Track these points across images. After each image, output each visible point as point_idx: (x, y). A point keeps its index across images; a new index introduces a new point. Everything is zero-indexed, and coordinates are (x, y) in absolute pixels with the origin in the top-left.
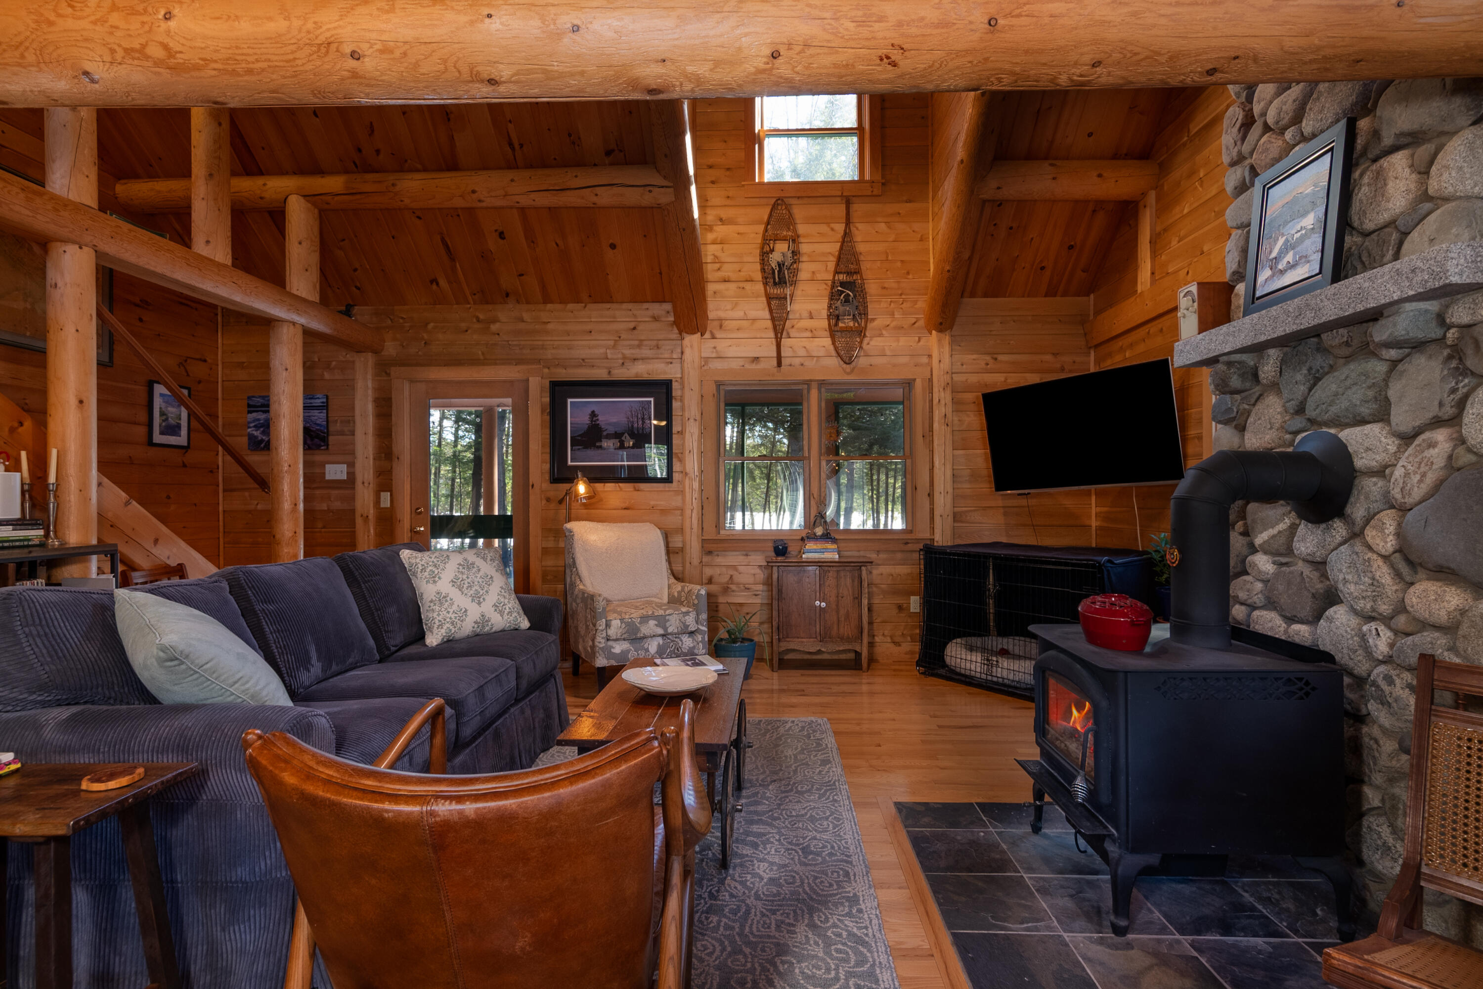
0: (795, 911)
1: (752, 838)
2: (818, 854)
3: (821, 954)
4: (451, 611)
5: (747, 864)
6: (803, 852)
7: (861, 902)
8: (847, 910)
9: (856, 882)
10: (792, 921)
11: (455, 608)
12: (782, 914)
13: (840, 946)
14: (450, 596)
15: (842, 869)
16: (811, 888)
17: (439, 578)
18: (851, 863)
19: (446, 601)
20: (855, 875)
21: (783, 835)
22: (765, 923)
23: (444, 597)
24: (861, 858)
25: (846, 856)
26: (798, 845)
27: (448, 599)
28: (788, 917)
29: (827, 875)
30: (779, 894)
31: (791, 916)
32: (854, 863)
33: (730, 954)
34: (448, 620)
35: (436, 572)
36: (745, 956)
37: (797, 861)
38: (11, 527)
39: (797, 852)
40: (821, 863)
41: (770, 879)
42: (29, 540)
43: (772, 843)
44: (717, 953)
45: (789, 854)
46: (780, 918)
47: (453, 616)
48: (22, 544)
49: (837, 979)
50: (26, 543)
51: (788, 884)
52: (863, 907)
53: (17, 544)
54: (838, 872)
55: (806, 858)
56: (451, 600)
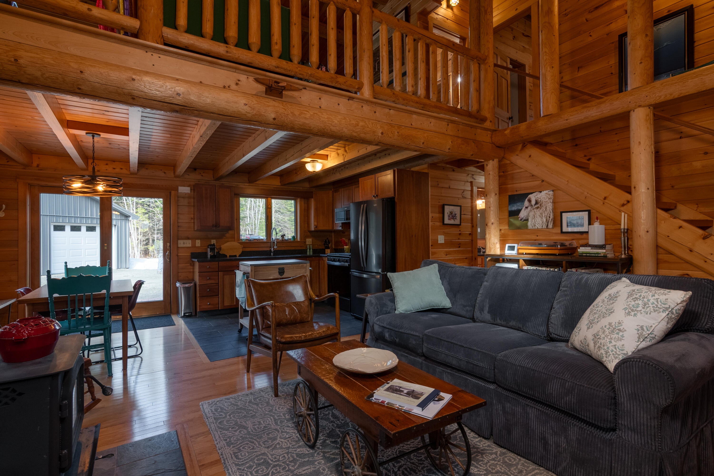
0: (256, 430)
1: (305, 460)
2: (259, 465)
3: (238, 420)
4: (614, 343)
5: (294, 443)
6: (268, 462)
7: (225, 444)
8: (232, 439)
9: (230, 454)
10: (255, 426)
11: (619, 344)
12: (261, 427)
13: (231, 424)
14: (625, 333)
15: (241, 459)
16: (253, 442)
17: (635, 315)
18: (236, 465)
19: (618, 334)
20: (232, 458)
21: (288, 471)
22: (266, 422)
23: (620, 330)
24: (230, 471)
25: (240, 469)
26: (275, 466)
27: (621, 334)
28: (258, 427)
29: (248, 452)
30: (268, 434)
31: (257, 428)
32: (234, 465)
33: (272, 410)
34: (606, 348)
35: (639, 309)
36: (266, 411)
37: (269, 455)
38: (590, 248)
39: (272, 461)
40: (254, 459)
41: (276, 439)
42: (600, 254)
43: (290, 462)
44: (277, 408)
45: (275, 458)
46: (261, 426)
47: (611, 348)
48: (595, 255)
49: (230, 415)
50: (597, 255)
51: (266, 441)
52: (224, 442)
53: (593, 255)
54: (242, 456)
55: (265, 459)
56: (623, 336)
